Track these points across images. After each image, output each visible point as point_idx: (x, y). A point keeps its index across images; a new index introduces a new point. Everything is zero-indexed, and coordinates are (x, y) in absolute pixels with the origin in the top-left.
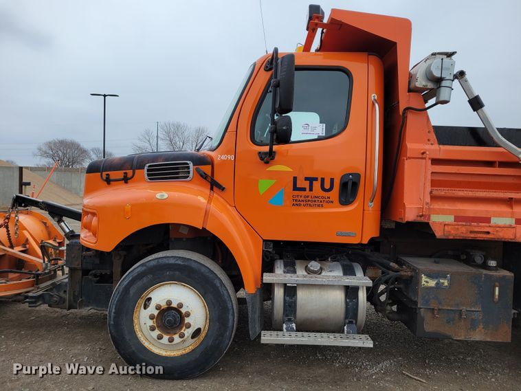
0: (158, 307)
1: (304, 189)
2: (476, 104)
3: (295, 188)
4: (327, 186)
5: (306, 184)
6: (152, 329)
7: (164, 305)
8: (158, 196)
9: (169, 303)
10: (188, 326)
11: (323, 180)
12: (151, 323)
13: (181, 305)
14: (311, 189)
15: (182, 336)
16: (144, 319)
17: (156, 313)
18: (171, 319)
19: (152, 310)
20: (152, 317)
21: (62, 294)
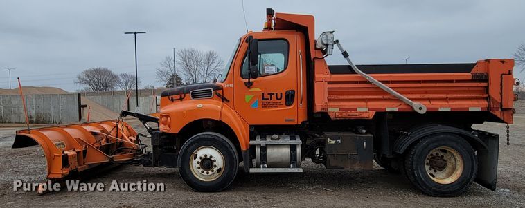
0: (201, 158)
1: (268, 99)
2: (345, 55)
3: (263, 99)
4: (279, 97)
5: (269, 97)
6: (199, 168)
7: (203, 156)
8: (198, 106)
9: (206, 156)
10: (215, 166)
11: (277, 94)
12: (198, 165)
13: (211, 157)
14: (271, 99)
15: (213, 171)
16: (195, 164)
17: (200, 161)
18: (207, 163)
19: (198, 159)
20: (198, 163)
21: (150, 159)
